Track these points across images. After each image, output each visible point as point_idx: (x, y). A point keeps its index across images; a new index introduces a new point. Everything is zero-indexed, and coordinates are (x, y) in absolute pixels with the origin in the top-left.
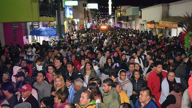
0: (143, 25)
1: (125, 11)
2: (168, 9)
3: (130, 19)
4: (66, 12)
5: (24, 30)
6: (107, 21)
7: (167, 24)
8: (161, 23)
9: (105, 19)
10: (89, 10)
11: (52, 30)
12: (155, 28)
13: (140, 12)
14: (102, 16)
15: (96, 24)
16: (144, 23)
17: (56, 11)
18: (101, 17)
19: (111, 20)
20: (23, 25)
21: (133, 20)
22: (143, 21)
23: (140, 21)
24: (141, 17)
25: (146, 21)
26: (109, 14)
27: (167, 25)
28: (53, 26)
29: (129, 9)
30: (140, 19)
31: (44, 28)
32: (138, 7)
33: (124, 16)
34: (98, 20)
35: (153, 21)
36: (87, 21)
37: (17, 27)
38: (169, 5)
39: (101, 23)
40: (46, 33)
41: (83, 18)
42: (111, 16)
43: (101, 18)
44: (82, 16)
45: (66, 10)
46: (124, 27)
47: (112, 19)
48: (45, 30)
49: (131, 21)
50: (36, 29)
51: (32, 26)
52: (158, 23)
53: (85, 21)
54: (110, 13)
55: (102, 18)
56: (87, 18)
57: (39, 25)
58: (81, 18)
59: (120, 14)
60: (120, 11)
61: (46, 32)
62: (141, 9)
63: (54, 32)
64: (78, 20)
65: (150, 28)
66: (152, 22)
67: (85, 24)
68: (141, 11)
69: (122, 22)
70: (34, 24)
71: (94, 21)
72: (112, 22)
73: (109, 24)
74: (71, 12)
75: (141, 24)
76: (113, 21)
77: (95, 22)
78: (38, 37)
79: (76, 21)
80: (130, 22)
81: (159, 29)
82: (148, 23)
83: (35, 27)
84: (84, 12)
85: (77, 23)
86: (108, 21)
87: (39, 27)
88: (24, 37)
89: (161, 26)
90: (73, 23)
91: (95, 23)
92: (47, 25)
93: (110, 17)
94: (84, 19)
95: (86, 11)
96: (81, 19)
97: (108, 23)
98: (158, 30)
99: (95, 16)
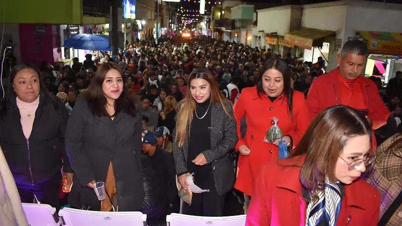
0: (260, 37)
1: (228, 9)
2: (302, 14)
3: (238, 24)
4: (125, 8)
5: (54, 39)
6: (195, 25)
7: (297, 40)
8: (288, 37)
9: (191, 21)
10: (164, 4)
11: (102, 40)
12: (279, 45)
13: (255, 14)
14: (186, 15)
15: (175, 29)
16: (260, 34)
17: (111, 8)
18: (185, 17)
19: (203, 24)
20: (54, 28)
21: (244, 27)
22: (259, 31)
23: (255, 31)
24: (255, 24)
25: (263, 31)
26: (200, 13)
27: (296, 42)
28: (101, 33)
29: (237, 7)
30: (255, 27)
31: (87, 36)
32: (252, 6)
33: (227, 19)
34: (179, 21)
35: (276, 33)
36: (159, 24)
37: (44, 31)
38: (302, 9)
39: (185, 27)
40: (90, 44)
41: (153, 17)
42: (204, 16)
43: (184, 19)
44: (151, 14)
45: (125, 4)
46: (226, 38)
47: (206, 22)
48: (90, 39)
49: (239, 28)
50: (73, 37)
51: (67, 31)
52: (283, 37)
53: (155, 24)
54: (202, 10)
55: (186, 20)
56: (159, 19)
57: (78, 30)
58: (150, 18)
59: (219, 14)
60: (221, 10)
61: (92, 42)
62: (257, 11)
63: (106, 43)
64: (144, 22)
65: (270, 44)
66: (273, 35)
67: (154, 30)
68: (257, 13)
69: (223, 29)
70: (70, 28)
71: (171, 23)
72: (205, 29)
73: (200, 31)
74: (134, 8)
75: (257, 37)
76: (206, 25)
77: (173, 25)
78: (76, 50)
79: (140, 23)
80: (238, 30)
81: (285, 48)
82: (267, 35)
83: (73, 33)
84: (155, 7)
85: (142, 27)
86: (198, 25)
87: (78, 33)
88: (55, 50)
89: (288, 43)
90: (135, 28)
91: (172, 27)
92: (91, 30)
93: (201, 18)
94: (155, 20)
95: (158, 5)
96: (149, 21)
97: (197, 28)
98: (282, 49)
99: (175, 15)
